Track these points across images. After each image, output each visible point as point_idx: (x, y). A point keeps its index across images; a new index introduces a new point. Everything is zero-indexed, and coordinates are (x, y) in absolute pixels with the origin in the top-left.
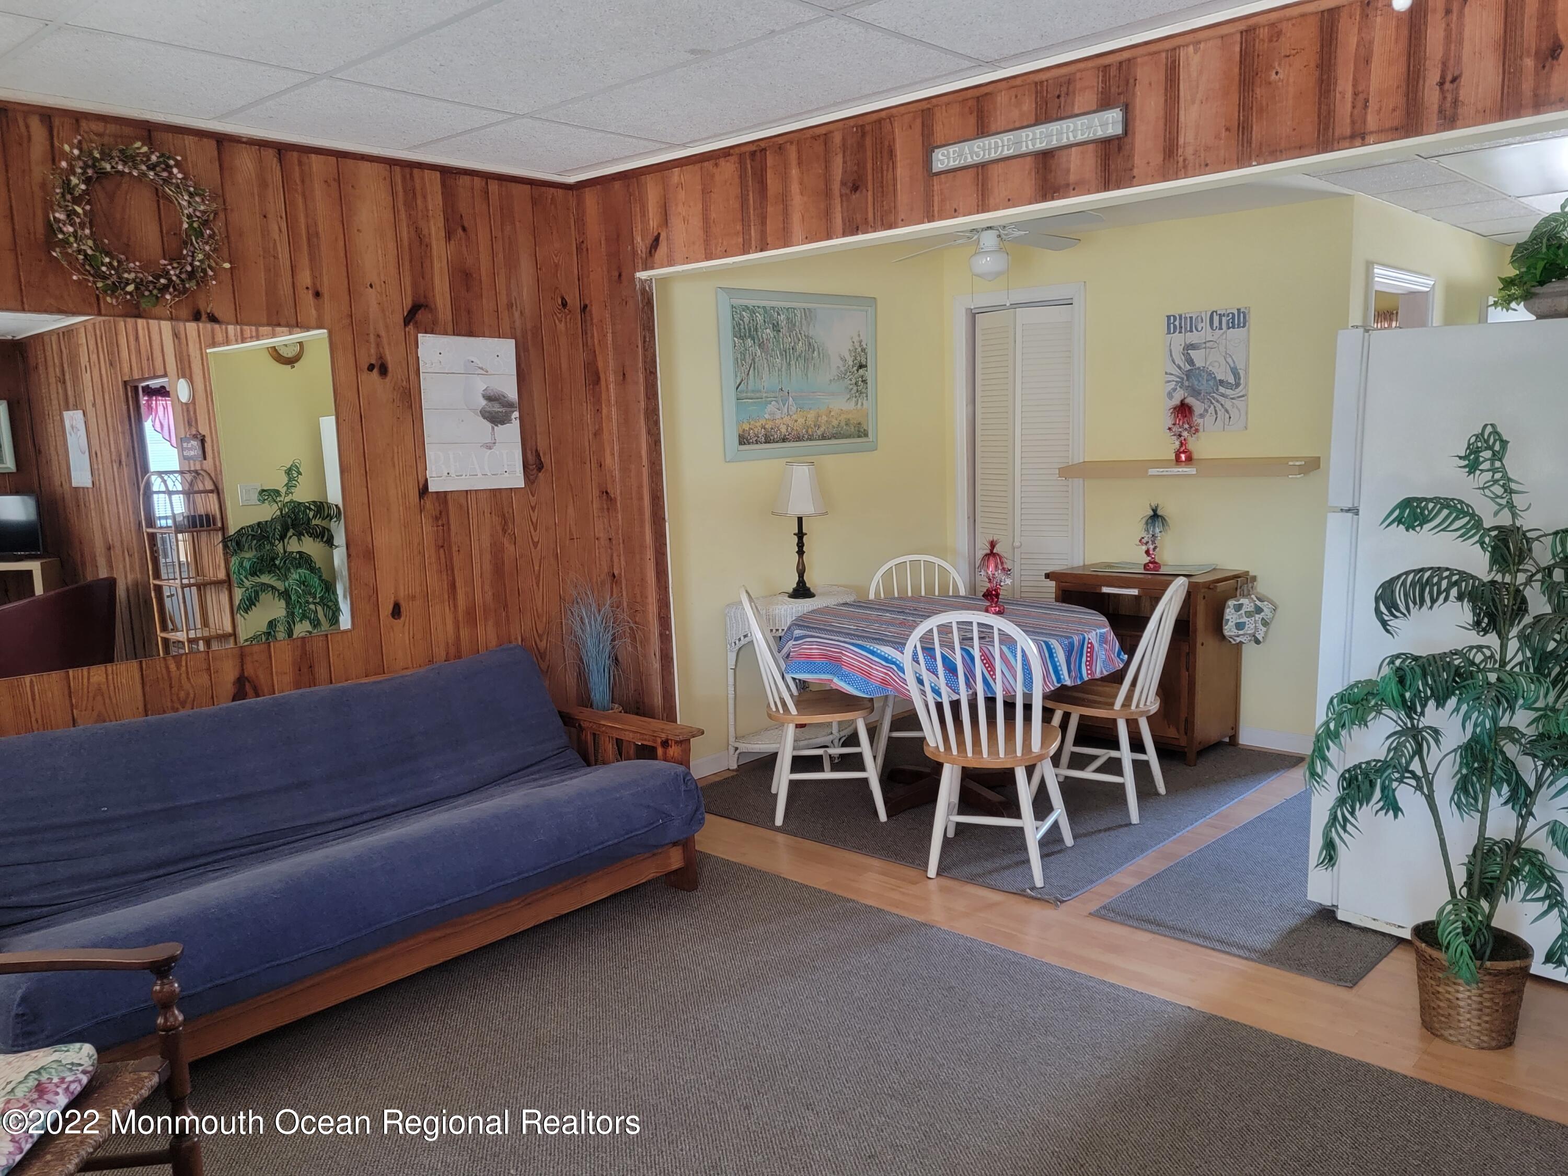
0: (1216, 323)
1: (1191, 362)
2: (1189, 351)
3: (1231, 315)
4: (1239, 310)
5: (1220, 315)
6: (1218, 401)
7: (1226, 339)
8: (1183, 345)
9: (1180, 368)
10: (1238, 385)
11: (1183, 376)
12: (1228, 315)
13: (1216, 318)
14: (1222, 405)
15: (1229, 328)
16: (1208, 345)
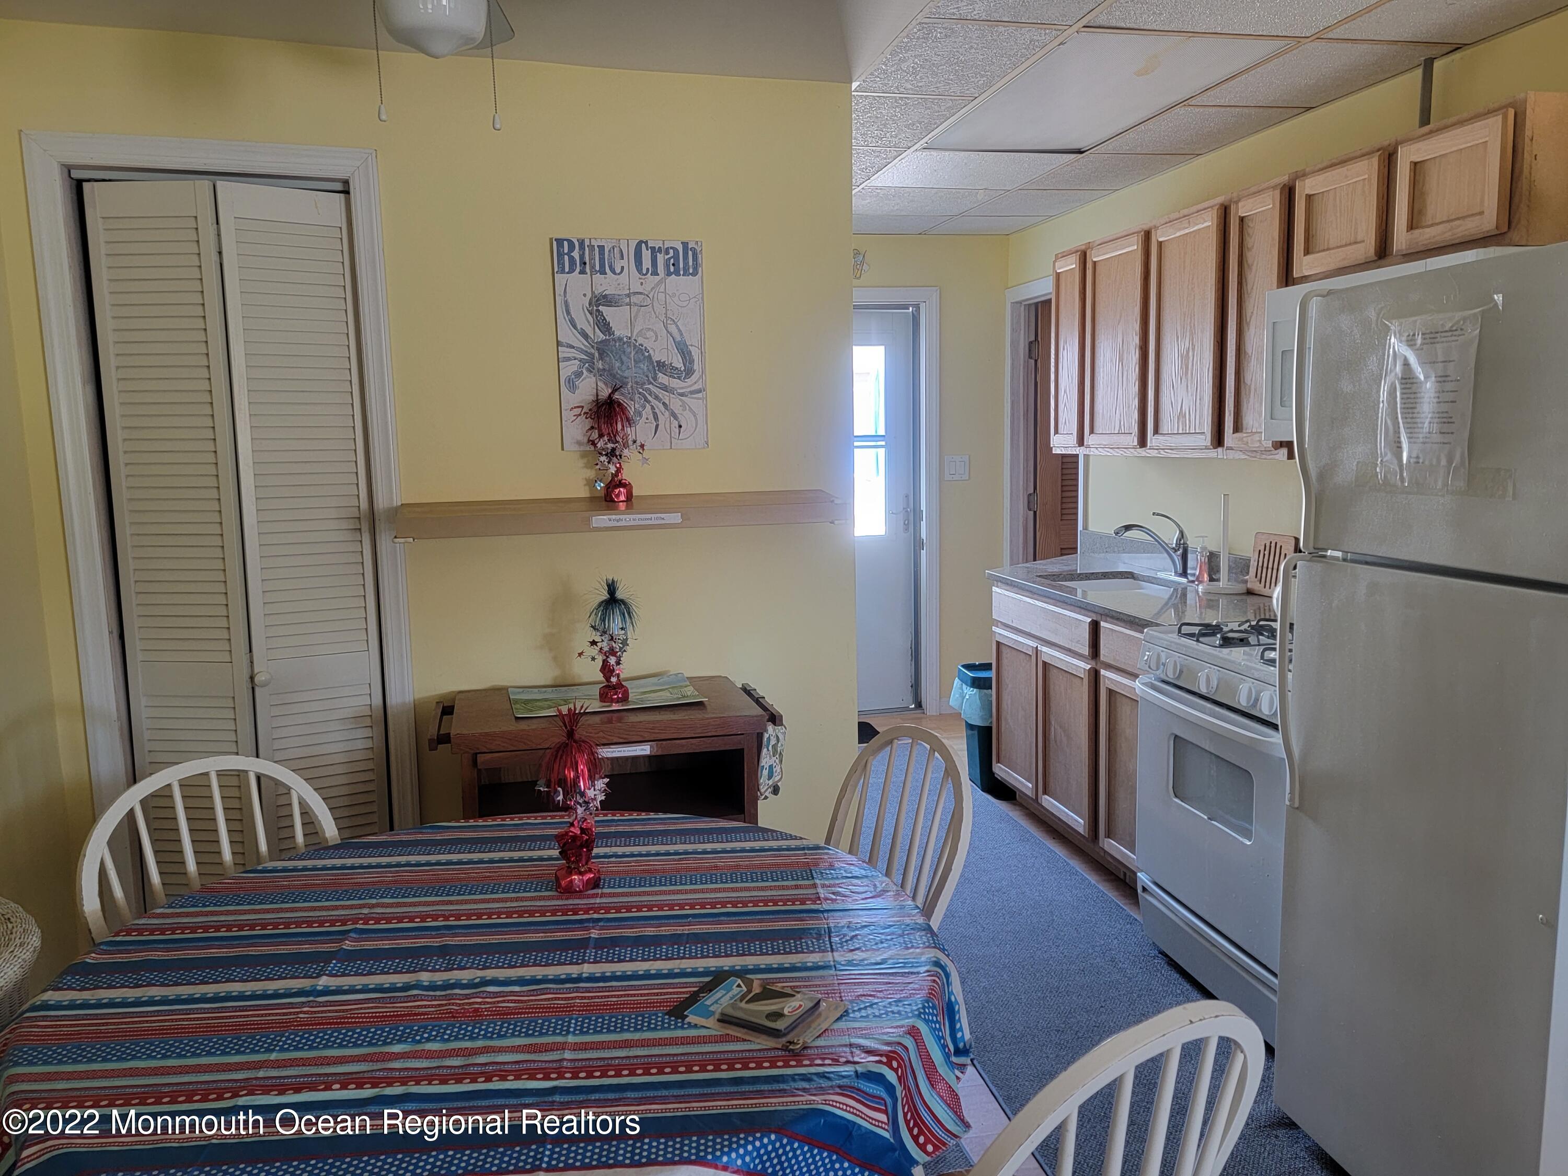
0: (647, 263)
1: (605, 326)
2: (601, 308)
3: (671, 251)
4: (685, 245)
5: (653, 249)
6: (657, 398)
7: (665, 292)
8: (589, 295)
9: (585, 336)
10: (689, 372)
11: (593, 351)
12: (667, 253)
13: (646, 255)
14: (664, 404)
15: (669, 274)
16: (634, 299)
